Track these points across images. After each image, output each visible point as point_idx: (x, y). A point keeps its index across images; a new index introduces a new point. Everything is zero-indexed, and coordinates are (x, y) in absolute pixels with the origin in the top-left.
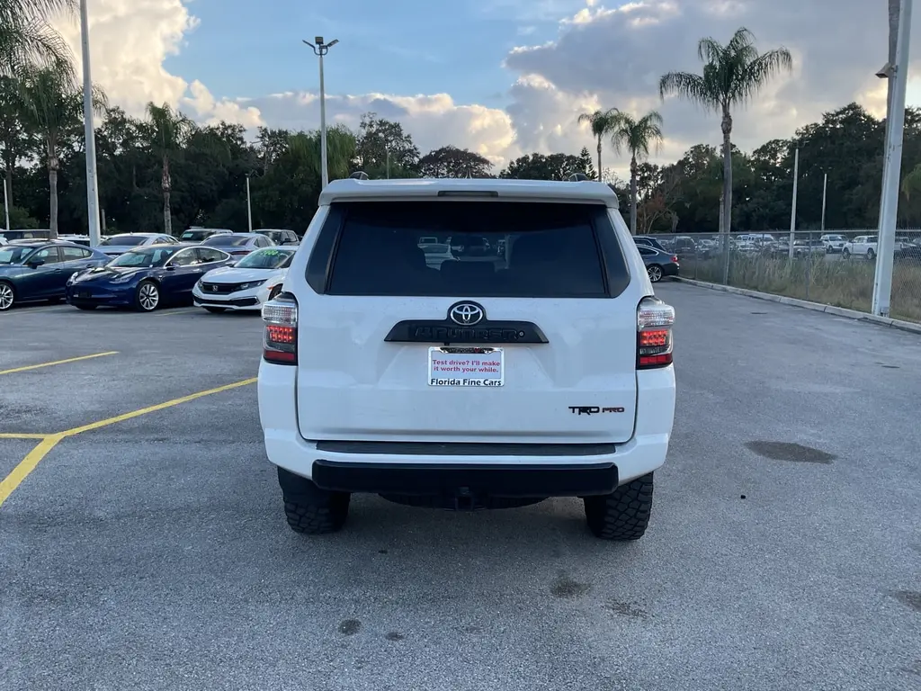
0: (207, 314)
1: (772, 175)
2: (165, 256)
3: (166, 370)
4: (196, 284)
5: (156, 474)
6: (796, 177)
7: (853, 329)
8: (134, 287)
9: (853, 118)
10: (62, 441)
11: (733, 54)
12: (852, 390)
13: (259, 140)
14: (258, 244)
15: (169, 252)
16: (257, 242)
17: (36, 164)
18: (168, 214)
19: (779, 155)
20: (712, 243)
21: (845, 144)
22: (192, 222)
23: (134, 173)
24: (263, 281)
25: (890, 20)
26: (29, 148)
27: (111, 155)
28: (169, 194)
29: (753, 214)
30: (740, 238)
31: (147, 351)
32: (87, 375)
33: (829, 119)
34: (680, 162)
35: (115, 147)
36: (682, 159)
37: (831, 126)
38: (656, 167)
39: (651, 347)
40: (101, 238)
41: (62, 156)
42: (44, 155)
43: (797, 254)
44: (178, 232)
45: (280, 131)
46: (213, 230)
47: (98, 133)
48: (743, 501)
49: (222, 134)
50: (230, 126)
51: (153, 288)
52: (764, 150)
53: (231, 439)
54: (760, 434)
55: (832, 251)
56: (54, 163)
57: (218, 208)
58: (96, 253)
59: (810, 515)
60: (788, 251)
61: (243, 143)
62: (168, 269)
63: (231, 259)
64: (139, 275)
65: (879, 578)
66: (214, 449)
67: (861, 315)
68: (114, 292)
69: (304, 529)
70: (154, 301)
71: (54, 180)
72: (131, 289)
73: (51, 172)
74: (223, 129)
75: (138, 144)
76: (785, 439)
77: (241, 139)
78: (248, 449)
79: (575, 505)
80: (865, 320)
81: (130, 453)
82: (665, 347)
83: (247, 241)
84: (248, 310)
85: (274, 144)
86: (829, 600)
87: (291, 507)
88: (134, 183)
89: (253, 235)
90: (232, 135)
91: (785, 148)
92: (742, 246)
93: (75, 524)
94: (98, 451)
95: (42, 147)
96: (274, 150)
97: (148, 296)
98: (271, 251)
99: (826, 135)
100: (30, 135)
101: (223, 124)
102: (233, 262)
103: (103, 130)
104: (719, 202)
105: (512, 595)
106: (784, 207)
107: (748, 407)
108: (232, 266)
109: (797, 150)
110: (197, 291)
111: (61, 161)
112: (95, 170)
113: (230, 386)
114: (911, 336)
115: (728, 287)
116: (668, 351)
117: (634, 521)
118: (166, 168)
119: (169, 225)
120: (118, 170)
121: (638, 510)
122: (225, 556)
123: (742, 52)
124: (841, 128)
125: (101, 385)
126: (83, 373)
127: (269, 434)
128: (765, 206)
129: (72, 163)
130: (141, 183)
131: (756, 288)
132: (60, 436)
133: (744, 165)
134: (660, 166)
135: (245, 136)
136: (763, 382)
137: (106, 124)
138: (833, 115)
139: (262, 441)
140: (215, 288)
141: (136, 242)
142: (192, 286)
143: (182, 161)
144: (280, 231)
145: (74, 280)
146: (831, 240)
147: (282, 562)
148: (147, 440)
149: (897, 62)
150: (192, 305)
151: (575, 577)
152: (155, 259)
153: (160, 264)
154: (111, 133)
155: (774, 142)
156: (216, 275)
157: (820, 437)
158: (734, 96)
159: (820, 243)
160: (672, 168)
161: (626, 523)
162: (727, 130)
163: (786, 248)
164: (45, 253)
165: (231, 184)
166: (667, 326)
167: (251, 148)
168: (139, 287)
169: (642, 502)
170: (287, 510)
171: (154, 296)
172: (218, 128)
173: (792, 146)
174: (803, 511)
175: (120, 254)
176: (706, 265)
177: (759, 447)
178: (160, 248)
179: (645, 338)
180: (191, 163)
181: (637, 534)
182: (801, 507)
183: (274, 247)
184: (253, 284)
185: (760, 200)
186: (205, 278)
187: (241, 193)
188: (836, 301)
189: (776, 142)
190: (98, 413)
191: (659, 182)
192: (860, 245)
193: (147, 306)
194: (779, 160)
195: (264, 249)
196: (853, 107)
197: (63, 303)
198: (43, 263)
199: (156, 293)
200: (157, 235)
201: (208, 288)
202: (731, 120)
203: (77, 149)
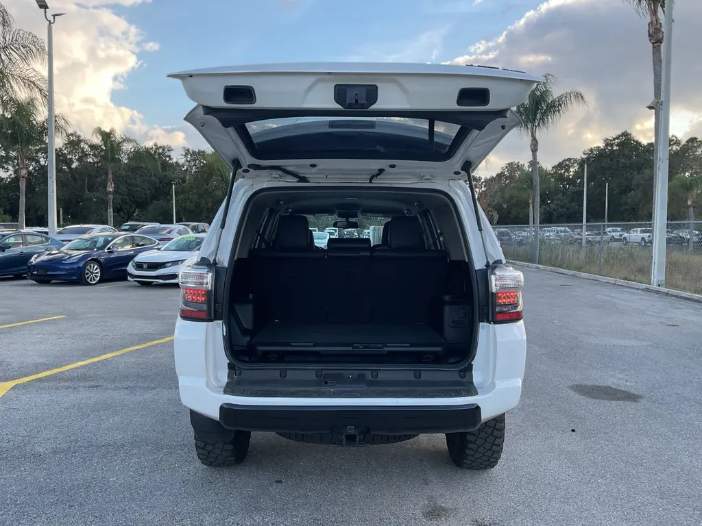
0: (139, 287)
1: (567, 184)
2: (107, 242)
3: (104, 331)
4: (130, 263)
5: (89, 415)
6: (585, 185)
7: (641, 297)
8: (81, 266)
9: (626, 141)
10: (14, 388)
11: (538, 93)
12: (645, 343)
13: (183, 157)
14: (180, 233)
15: (110, 239)
16: (179, 231)
17: (11, 175)
18: (111, 211)
19: (571, 170)
20: (524, 234)
21: (621, 161)
22: (130, 218)
23: (86, 181)
24: (183, 261)
25: (654, 69)
26: (6, 162)
27: (69, 168)
28: (112, 196)
29: (554, 212)
30: (545, 231)
31: (90, 316)
32: (38, 334)
33: (608, 143)
34: (498, 175)
35: (71, 161)
36: (500, 172)
37: (610, 148)
38: (480, 179)
39: (505, 305)
40: (57, 230)
41: (31, 168)
42: (17, 167)
43: (589, 242)
44: (118, 225)
45: (199, 151)
46: (146, 223)
47: (60, 151)
48: (573, 433)
49: (155, 152)
50: (161, 147)
51: (96, 266)
52: (560, 165)
53: (153, 385)
54: (579, 379)
55: (613, 239)
56: (24, 172)
57: (150, 208)
58: (53, 240)
59: (629, 445)
60: (581, 239)
61: (170, 159)
62: (109, 252)
63: (158, 244)
64: (85, 257)
65: (694, 499)
66: (139, 394)
67: (644, 286)
68: (65, 269)
69: (211, 463)
70: (96, 276)
71: (23, 185)
72: (79, 267)
73: (21, 179)
74: (156, 149)
75: (90, 160)
76: (600, 383)
77: (169, 156)
78: (166, 394)
79: (439, 440)
80: (647, 290)
81: (69, 398)
82: (516, 305)
83: (171, 231)
84: (170, 283)
85: (195, 160)
86: (656, 518)
87: (202, 445)
88: (86, 189)
89: (176, 227)
90: (163, 154)
91: (576, 164)
92: (547, 236)
93: (18, 459)
94: (43, 396)
95: (16, 161)
96: (194, 165)
97: (92, 273)
98: (190, 237)
99: (606, 154)
100: (7, 153)
101: (156, 145)
102: (160, 247)
103: (64, 149)
104: (529, 203)
105: (390, 519)
106: (577, 207)
107: (568, 357)
108: (159, 249)
109: (586, 165)
110: (131, 268)
111: (30, 173)
112: (55, 177)
113: (154, 343)
114: (683, 302)
115: (540, 266)
116: (519, 309)
117: (490, 453)
118: (110, 176)
119: (111, 219)
120: (75, 179)
121: (493, 444)
122: (144, 487)
123: (545, 93)
124: (616, 150)
125: (50, 342)
126: (35, 332)
127: (183, 381)
128: (562, 207)
129: (38, 173)
130: (91, 188)
131: (559, 267)
132: (12, 383)
133: (546, 176)
134: (483, 177)
135: (172, 154)
136: (577, 338)
137: (66, 144)
138: (611, 140)
139: (177, 388)
140: (145, 266)
141: (84, 231)
142: (127, 265)
143: (124, 173)
144: (197, 224)
145: (34, 261)
146: (613, 232)
147: (192, 491)
148: (84, 387)
149: (662, 98)
150: (126, 280)
151: (441, 502)
152: (98, 245)
153: (102, 248)
154: (70, 152)
155: (567, 160)
156: (145, 257)
157: (627, 381)
158: (539, 124)
159: (605, 233)
160: (492, 179)
161: (483, 454)
162: (534, 150)
163: (580, 237)
164: (12, 240)
165: (161, 189)
166: (516, 288)
167: (177, 163)
168: (85, 265)
169: (496, 437)
170: (197, 447)
171: (96, 273)
172: (152, 149)
173: (582, 163)
174: (623, 441)
175: (70, 241)
176: (521, 250)
177: (582, 389)
178: (103, 236)
179: (500, 298)
180: (129, 173)
181: (492, 464)
182: (620, 438)
183: (192, 235)
184: (175, 263)
185: (559, 202)
186: (137, 259)
187: (168, 196)
188: (623, 276)
189: (569, 160)
190: (45, 364)
191: (483, 189)
192: (636, 235)
193: (91, 281)
194: (571, 173)
195: (184, 236)
196: (625, 134)
197: (25, 278)
198: (10, 247)
199: (98, 270)
200: (101, 226)
201: (139, 266)
202: (537, 142)
203: (42, 163)
